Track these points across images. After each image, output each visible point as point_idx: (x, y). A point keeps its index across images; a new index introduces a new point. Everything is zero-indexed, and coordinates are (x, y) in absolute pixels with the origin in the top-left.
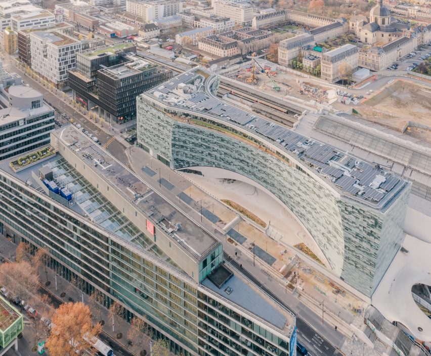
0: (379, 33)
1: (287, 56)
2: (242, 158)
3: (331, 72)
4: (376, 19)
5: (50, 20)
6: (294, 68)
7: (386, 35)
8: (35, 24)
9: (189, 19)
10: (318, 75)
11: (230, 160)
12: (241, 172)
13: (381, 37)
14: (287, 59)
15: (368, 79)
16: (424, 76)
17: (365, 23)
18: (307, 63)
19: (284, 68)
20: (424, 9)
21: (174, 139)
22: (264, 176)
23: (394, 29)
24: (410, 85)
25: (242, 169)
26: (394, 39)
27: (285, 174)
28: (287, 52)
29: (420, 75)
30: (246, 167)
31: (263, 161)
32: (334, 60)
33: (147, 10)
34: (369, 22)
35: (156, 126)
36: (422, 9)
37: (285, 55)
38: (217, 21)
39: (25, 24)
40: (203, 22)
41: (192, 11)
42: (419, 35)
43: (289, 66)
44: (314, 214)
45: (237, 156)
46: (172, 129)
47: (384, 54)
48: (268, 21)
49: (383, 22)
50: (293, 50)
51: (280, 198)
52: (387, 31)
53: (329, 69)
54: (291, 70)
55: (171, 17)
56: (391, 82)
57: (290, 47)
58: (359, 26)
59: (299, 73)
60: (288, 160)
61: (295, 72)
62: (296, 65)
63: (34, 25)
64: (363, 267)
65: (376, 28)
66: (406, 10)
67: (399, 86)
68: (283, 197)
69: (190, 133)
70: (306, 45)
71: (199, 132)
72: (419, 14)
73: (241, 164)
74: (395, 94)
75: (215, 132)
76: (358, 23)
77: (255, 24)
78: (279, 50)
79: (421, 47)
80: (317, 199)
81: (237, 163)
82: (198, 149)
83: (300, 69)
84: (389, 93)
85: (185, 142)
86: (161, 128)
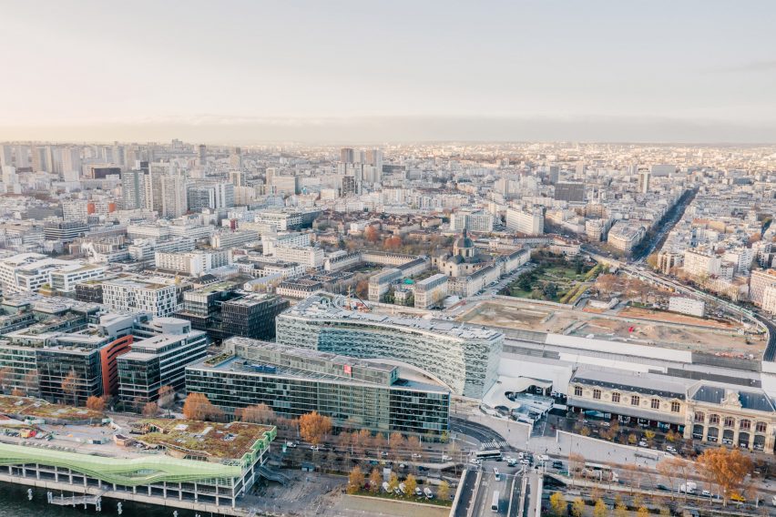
0: (464, 265)
1: (379, 291)
2: (381, 345)
3: (425, 300)
4: (460, 251)
5: (98, 273)
6: (386, 302)
7: (470, 266)
8: (84, 277)
9: (248, 268)
10: (412, 305)
11: (372, 349)
12: (382, 356)
13: (465, 269)
14: (378, 295)
15: (458, 304)
16: (507, 297)
17: (449, 257)
18: (399, 296)
19: (376, 304)
20: (506, 241)
21: (320, 344)
22: (401, 353)
23: (478, 260)
24: (495, 305)
25: (383, 354)
26: (477, 269)
27: (421, 345)
28: (379, 287)
29: (504, 297)
30: (386, 352)
31: (401, 342)
32: (428, 287)
33: (192, 261)
34: (452, 255)
35: (301, 338)
36: (502, 241)
37: (376, 290)
38: (286, 266)
39: (73, 278)
40: (267, 270)
41: (250, 258)
42: (502, 264)
43: (381, 301)
44: (443, 364)
45: (378, 344)
46: (318, 335)
47: (471, 281)
48: (342, 264)
49: (467, 255)
50: (384, 285)
51: (415, 365)
52: (471, 263)
53: (423, 297)
54: (384, 305)
55: (224, 267)
56: (479, 304)
57: (381, 282)
58: (444, 260)
59: (392, 306)
60: (421, 334)
61: (388, 305)
62: (388, 298)
63: (82, 279)
64: (478, 381)
65: (461, 260)
66: (488, 243)
67: (487, 307)
68: (417, 363)
69: (335, 335)
70: (397, 278)
71: (343, 333)
72: (501, 246)
73: (382, 350)
74: (483, 313)
75: (359, 331)
76: (442, 257)
77: (328, 267)
78: (370, 286)
79: (502, 277)
80: (446, 351)
81: (378, 350)
82: (342, 347)
83: (393, 302)
84: (477, 313)
85: (330, 344)
86: (306, 338)
